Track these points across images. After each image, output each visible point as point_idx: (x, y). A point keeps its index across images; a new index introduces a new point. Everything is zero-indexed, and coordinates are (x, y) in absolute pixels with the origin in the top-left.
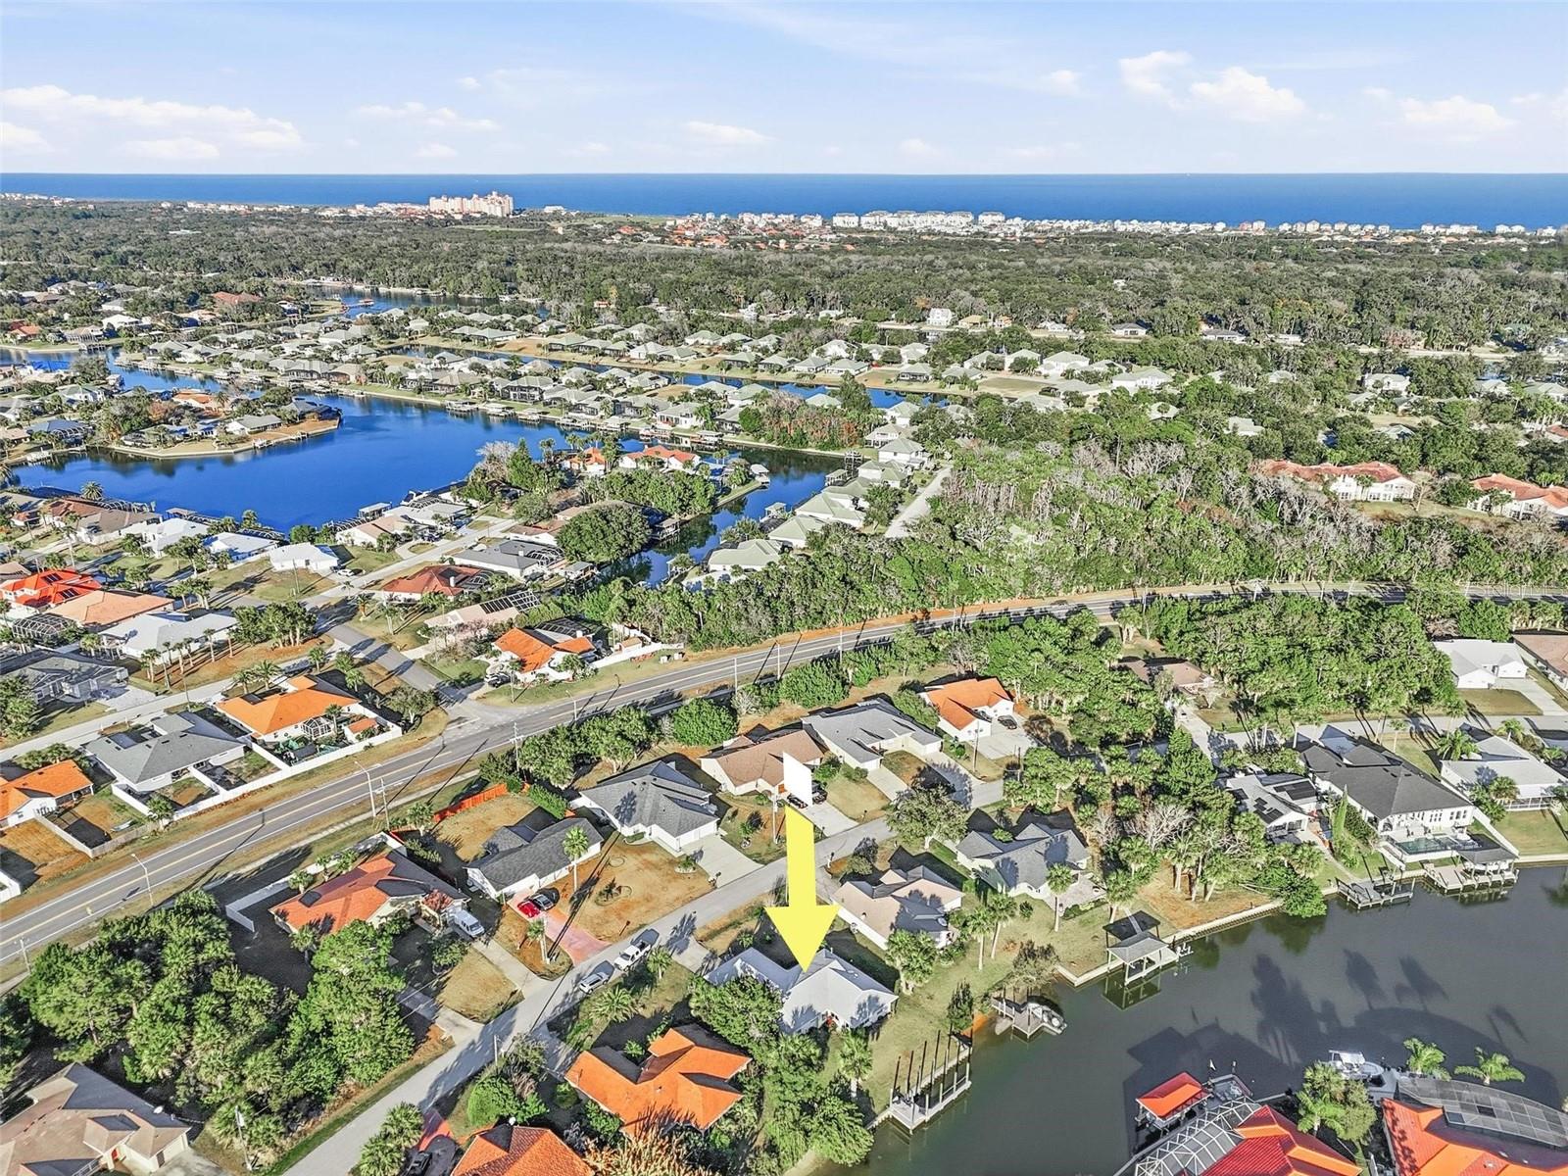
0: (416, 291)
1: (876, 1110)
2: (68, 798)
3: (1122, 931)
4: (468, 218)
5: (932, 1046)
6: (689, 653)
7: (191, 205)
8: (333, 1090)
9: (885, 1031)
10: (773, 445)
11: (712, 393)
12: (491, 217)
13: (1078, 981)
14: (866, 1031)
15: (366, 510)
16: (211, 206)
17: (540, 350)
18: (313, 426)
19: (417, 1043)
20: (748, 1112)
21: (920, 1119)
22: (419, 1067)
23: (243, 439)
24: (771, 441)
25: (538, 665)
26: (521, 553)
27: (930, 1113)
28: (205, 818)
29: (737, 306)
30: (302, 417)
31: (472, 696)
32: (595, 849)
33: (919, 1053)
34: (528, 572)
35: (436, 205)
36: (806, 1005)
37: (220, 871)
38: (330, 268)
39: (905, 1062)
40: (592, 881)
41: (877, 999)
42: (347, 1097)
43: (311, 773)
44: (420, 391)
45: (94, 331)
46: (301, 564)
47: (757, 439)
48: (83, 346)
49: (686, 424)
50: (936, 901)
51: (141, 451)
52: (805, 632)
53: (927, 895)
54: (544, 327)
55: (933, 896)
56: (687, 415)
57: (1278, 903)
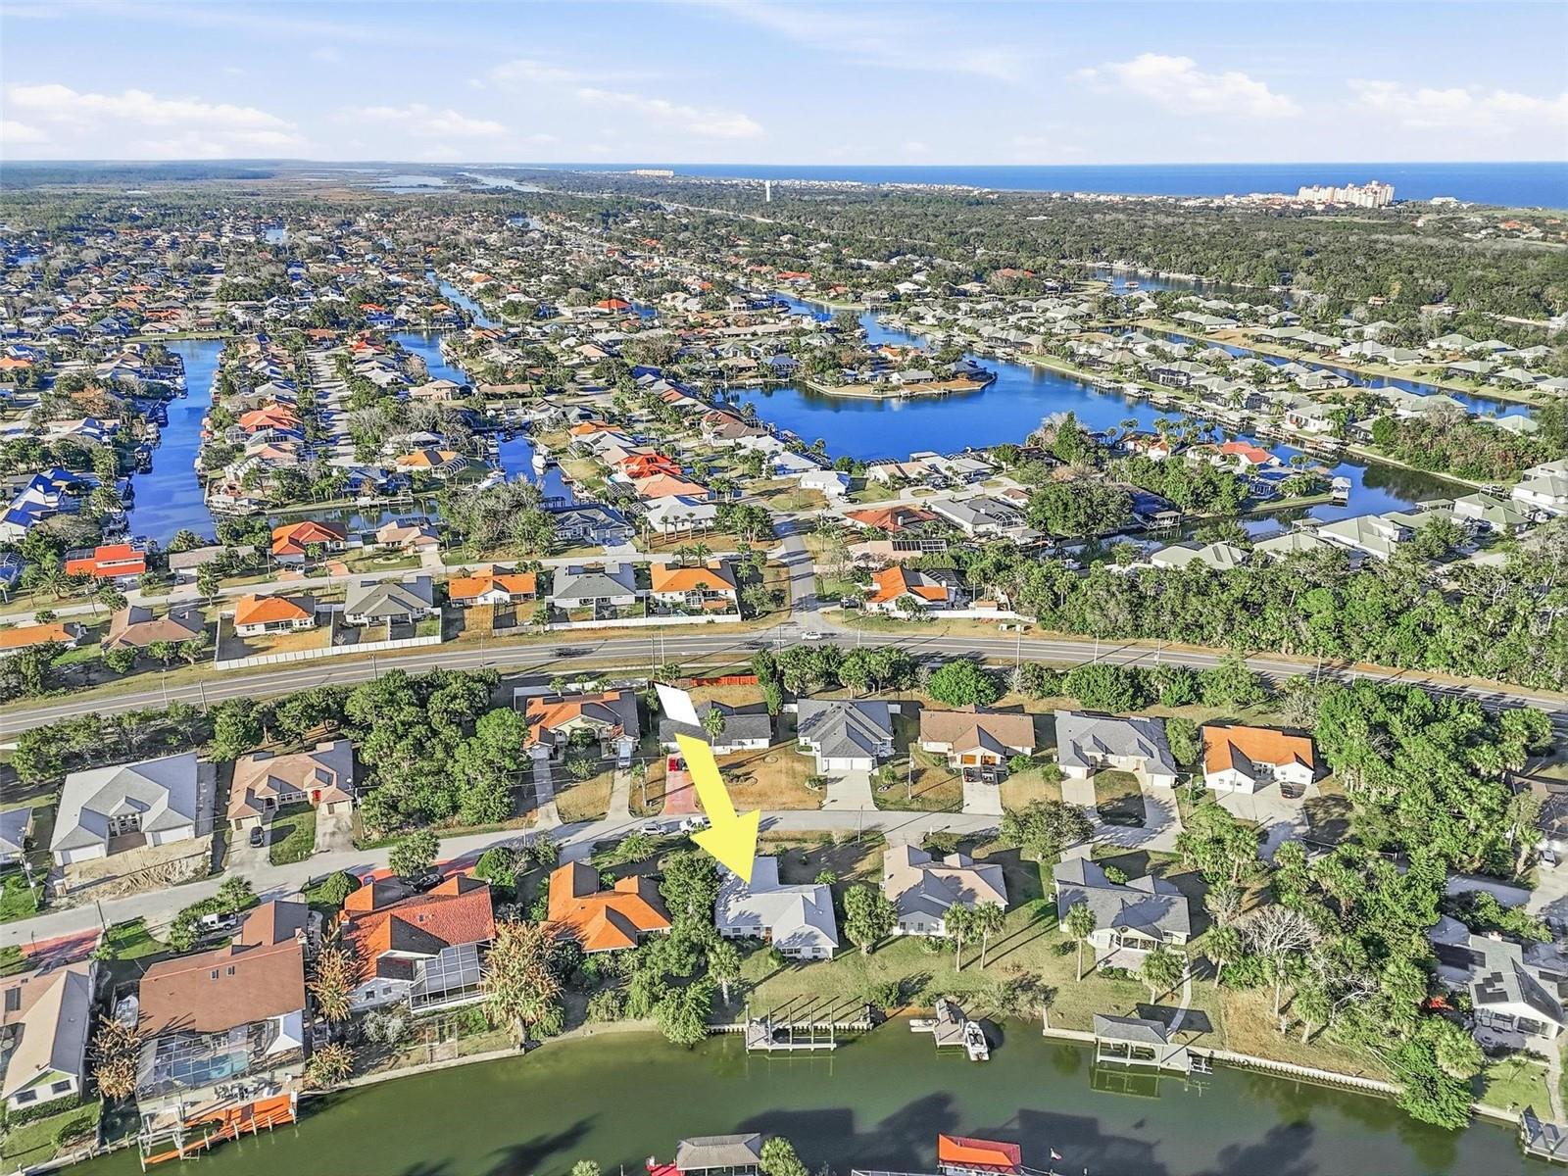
0: (1191, 278)
1: (737, 1019)
2: (518, 597)
3: (1155, 1014)
4: (1330, 209)
5: (839, 1003)
6: (1037, 628)
7: (1077, 195)
8: (443, 817)
9: (809, 970)
10: (1402, 464)
11: (1386, 399)
12: (1361, 208)
13: (1047, 1032)
14: (788, 959)
15: (915, 455)
16: (1092, 196)
17: (1245, 340)
18: (961, 385)
19: (511, 815)
20: (631, 960)
21: (762, 1045)
22: (502, 829)
23: (898, 388)
24: (1401, 458)
25: (886, 599)
26: (983, 511)
27: (777, 1046)
28: (573, 635)
29: (1551, 314)
30: (955, 376)
31: (821, 610)
32: (763, 744)
33: (822, 1001)
34: (981, 529)
35: (1305, 195)
36: (756, 913)
37: (546, 668)
38: (1122, 253)
39: (802, 1001)
40: (739, 765)
41: (816, 937)
42: (447, 827)
43: (659, 627)
44: (1081, 365)
45: (884, 294)
46: (820, 486)
47: (1386, 454)
48: (869, 305)
49: (1313, 427)
50: (971, 894)
51: (820, 388)
52: (1177, 643)
53: (965, 886)
54: (1273, 319)
55: (971, 890)
56: (1318, 418)
57: (1399, 1089)
